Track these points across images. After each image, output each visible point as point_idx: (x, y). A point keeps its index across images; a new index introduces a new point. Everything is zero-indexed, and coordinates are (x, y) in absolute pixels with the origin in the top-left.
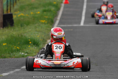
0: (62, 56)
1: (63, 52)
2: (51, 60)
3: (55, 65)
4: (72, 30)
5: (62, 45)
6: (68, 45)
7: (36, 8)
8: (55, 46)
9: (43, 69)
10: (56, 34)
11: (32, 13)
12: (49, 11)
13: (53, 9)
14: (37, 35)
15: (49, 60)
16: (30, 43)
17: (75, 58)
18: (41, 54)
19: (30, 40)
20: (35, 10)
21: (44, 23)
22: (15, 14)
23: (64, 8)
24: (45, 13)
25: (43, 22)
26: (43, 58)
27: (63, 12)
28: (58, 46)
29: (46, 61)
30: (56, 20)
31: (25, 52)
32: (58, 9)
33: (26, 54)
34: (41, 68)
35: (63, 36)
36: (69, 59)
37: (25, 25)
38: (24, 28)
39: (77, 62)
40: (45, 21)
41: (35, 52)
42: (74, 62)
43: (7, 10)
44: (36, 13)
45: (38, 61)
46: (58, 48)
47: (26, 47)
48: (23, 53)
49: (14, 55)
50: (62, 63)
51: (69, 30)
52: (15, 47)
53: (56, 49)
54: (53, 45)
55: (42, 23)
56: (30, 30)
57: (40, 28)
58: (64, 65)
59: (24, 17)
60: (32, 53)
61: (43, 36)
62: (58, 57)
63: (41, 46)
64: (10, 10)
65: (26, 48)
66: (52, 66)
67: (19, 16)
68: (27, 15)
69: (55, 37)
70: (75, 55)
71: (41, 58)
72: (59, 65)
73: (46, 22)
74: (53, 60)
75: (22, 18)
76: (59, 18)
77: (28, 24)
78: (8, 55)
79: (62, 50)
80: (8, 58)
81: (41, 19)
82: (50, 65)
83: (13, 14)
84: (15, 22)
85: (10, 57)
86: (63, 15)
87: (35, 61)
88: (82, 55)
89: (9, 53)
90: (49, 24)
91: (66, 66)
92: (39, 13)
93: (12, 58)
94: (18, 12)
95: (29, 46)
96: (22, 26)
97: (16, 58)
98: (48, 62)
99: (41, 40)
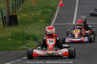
0: (54, 47)
1: (54, 44)
2: (46, 51)
3: (49, 54)
4: (65, 27)
5: (54, 40)
6: (58, 39)
7: (37, 10)
8: (48, 40)
9: (40, 57)
10: (49, 31)
11: (33, 14)
13: (50, 10)
14: (36, 32)
15: (44, 51)
16: (31, 38)
17: (64, 48)
18: (38, 46)
19: (30, 36)
20: (36, 12)
21: (43, 22)
22: (19, 15)
23: (60, 10)
24: (43, 14)
25: (42, 21)
26: (40, 49)
27: (58, 13)
28: (51, 40)
29: (42, 52)
30: (53, 19)
31: (27, 46)
32: (55, 11)
33: (27, 47)
34: (39, 57)
35: (54, 33)
36: (59, 49)
37: (27, 24)
38: (26, 27)
39: (65, 52)
40: (43, 20)
41: (34, 45)
42: (63, 52)
43: (13, 12)
44: (37, 14)
45: (36, 52)
46: (51, 42)
47: (27, 41)
48: (24, 47)
49: (17, 48)
50: (54, 52)
51: (63, 27)
52: (18, 42)
53: (49, 42)
54: (47, 39)
56: (31, 28)
57: (39, 26)
58: (56, 54)
59: (26, 17)
60: (32, 46)
61: (41, 33)
62: (51, 48)
63: (40, 41)
64: (15, 12)
65: (27, 43)
66: (47, 55)
67: (22, 16)
68: (29, 16)
69: (48, 33)
70: (64, 47)
71: (39, 49)
72: (52, 54)
73: (44, 21)
74: (47, 51)
75: (25, 19)
76: (55, 18)
77: (29, 23)
78: (12, 48)
79: (54, 43)
80: (12, 51)
81: (40, 19)
82: (45, 54)
83: (18, 15)
84: (19, 21)
85: (14, 50)
86: (58, 15)
87: (34, 52)
88: (69, 46)
89: (13, 47)
90: (46, 23)
91: (57, 55)
92: (38, 14)
93: (16, 50)
94: (22, 13)
95: (30, 41)
96: (24, 25)
97: (19, 50)
98: (43, 52)
99: (40, 36)
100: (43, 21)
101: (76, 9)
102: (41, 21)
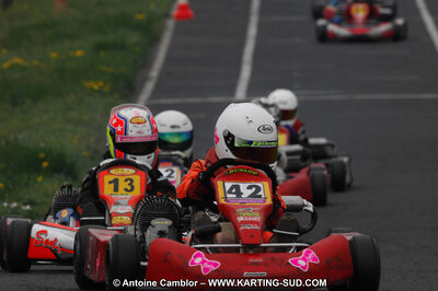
4: (203, 116)
7: (71, 37)
11: (54, 55)
12: (120, 47)
14: (70, 135)
16: (45, 164)
19: (42, 155)
20: (67, 43)
21: (100, 92)
23: (176, 34)
24: (102, 53)
25: (96, 87)
27: (171, 49)
30: (146, 79)
32: (155, 40)
33: (28, 207)
37: (29, 101)
38: (24, 112)
40: (101, 84)
47: (29, 179)
48: (15, 204)
55: (92, 92)
56: (45, 117)
61: (92, 139)
65: (27, 185)
67: (6, 65)
68: (35, 63)
73: (106, 89)
75: (17, 75)
76: (154, 73)
77: (39, 94)
86: (169, 60)
90: (116, 96)
92: (79, 53)
94: (5, 51)
95: (40, 179)
99: (85, 154)
100: (101, 88)
101: (252, 30)
102: (91, 89)
